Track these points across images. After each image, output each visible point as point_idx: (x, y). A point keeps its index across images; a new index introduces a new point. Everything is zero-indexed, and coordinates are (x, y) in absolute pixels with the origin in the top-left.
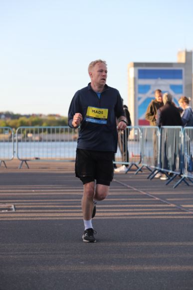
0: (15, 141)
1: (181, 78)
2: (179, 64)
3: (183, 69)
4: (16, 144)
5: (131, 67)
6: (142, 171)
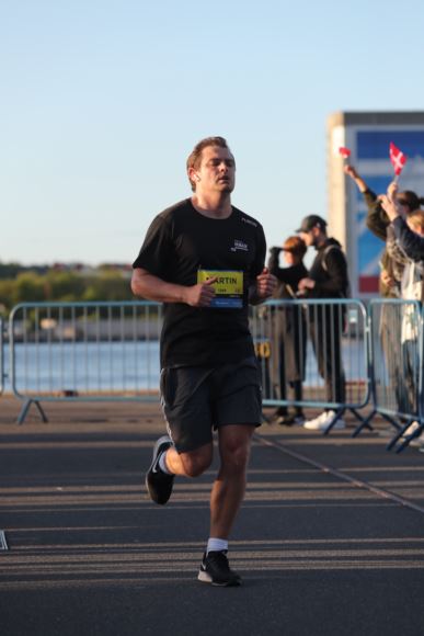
0: (5, 341)
4: (9, 348)
5: (336, 125)
6: (371, 428)
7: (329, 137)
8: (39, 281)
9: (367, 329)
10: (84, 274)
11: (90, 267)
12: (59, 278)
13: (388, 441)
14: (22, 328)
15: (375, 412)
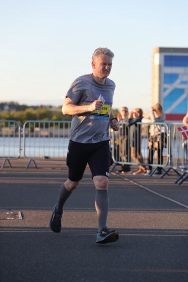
5: (156, 52)
6: (169, 175)
7: (153, 57)
8: (34, 112)
9: (168, 135)
10: (52, 110)
11: (55, 107)
12: (42, 111)
13: (176, 180)
15: (171, 168)
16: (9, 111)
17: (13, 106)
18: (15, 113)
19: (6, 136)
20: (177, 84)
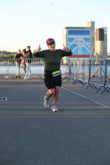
0: (7, 65)
1: (89, 34)
2: (88, 28)
3: (90, 30)
4: (8, 66)
5: (65, 29)
6: (70, 81)
7: (63, 31)
13: (73, 83)
14: (10, 63)
15: (70, 78)
16: (3, 55)
17: (5, 52)
18: (5, 56)
19: (3, 65)
20: (74, 42)
